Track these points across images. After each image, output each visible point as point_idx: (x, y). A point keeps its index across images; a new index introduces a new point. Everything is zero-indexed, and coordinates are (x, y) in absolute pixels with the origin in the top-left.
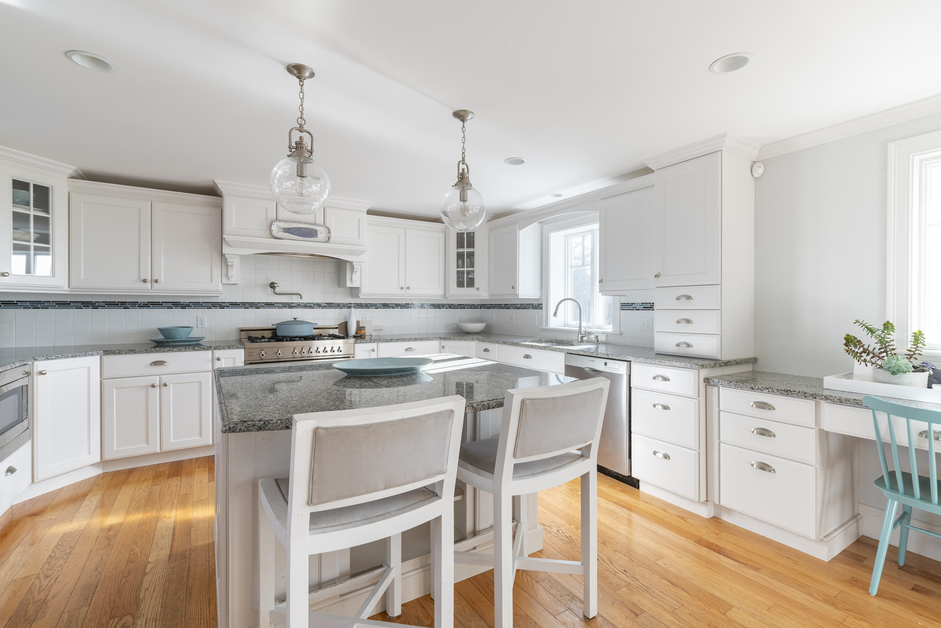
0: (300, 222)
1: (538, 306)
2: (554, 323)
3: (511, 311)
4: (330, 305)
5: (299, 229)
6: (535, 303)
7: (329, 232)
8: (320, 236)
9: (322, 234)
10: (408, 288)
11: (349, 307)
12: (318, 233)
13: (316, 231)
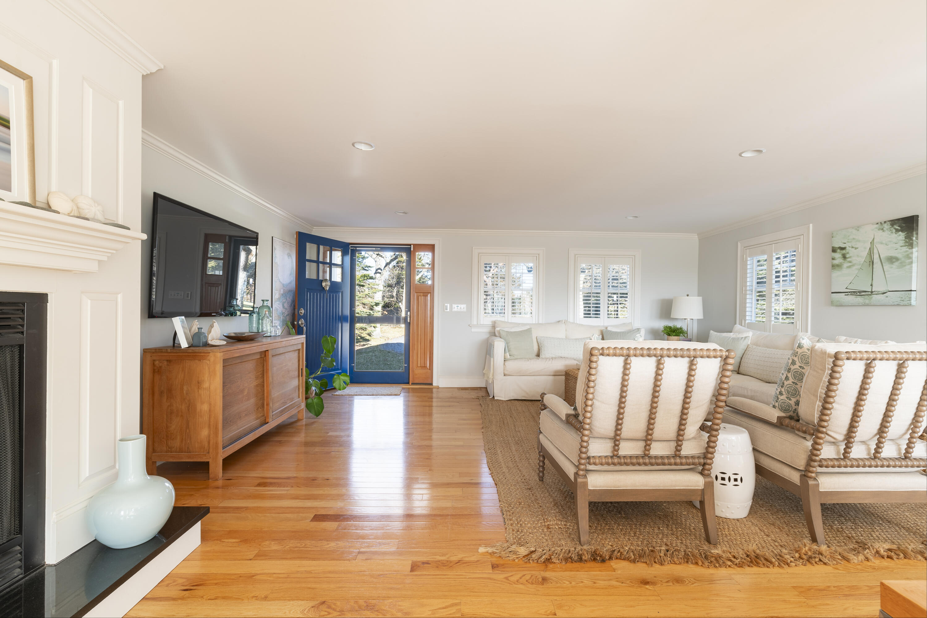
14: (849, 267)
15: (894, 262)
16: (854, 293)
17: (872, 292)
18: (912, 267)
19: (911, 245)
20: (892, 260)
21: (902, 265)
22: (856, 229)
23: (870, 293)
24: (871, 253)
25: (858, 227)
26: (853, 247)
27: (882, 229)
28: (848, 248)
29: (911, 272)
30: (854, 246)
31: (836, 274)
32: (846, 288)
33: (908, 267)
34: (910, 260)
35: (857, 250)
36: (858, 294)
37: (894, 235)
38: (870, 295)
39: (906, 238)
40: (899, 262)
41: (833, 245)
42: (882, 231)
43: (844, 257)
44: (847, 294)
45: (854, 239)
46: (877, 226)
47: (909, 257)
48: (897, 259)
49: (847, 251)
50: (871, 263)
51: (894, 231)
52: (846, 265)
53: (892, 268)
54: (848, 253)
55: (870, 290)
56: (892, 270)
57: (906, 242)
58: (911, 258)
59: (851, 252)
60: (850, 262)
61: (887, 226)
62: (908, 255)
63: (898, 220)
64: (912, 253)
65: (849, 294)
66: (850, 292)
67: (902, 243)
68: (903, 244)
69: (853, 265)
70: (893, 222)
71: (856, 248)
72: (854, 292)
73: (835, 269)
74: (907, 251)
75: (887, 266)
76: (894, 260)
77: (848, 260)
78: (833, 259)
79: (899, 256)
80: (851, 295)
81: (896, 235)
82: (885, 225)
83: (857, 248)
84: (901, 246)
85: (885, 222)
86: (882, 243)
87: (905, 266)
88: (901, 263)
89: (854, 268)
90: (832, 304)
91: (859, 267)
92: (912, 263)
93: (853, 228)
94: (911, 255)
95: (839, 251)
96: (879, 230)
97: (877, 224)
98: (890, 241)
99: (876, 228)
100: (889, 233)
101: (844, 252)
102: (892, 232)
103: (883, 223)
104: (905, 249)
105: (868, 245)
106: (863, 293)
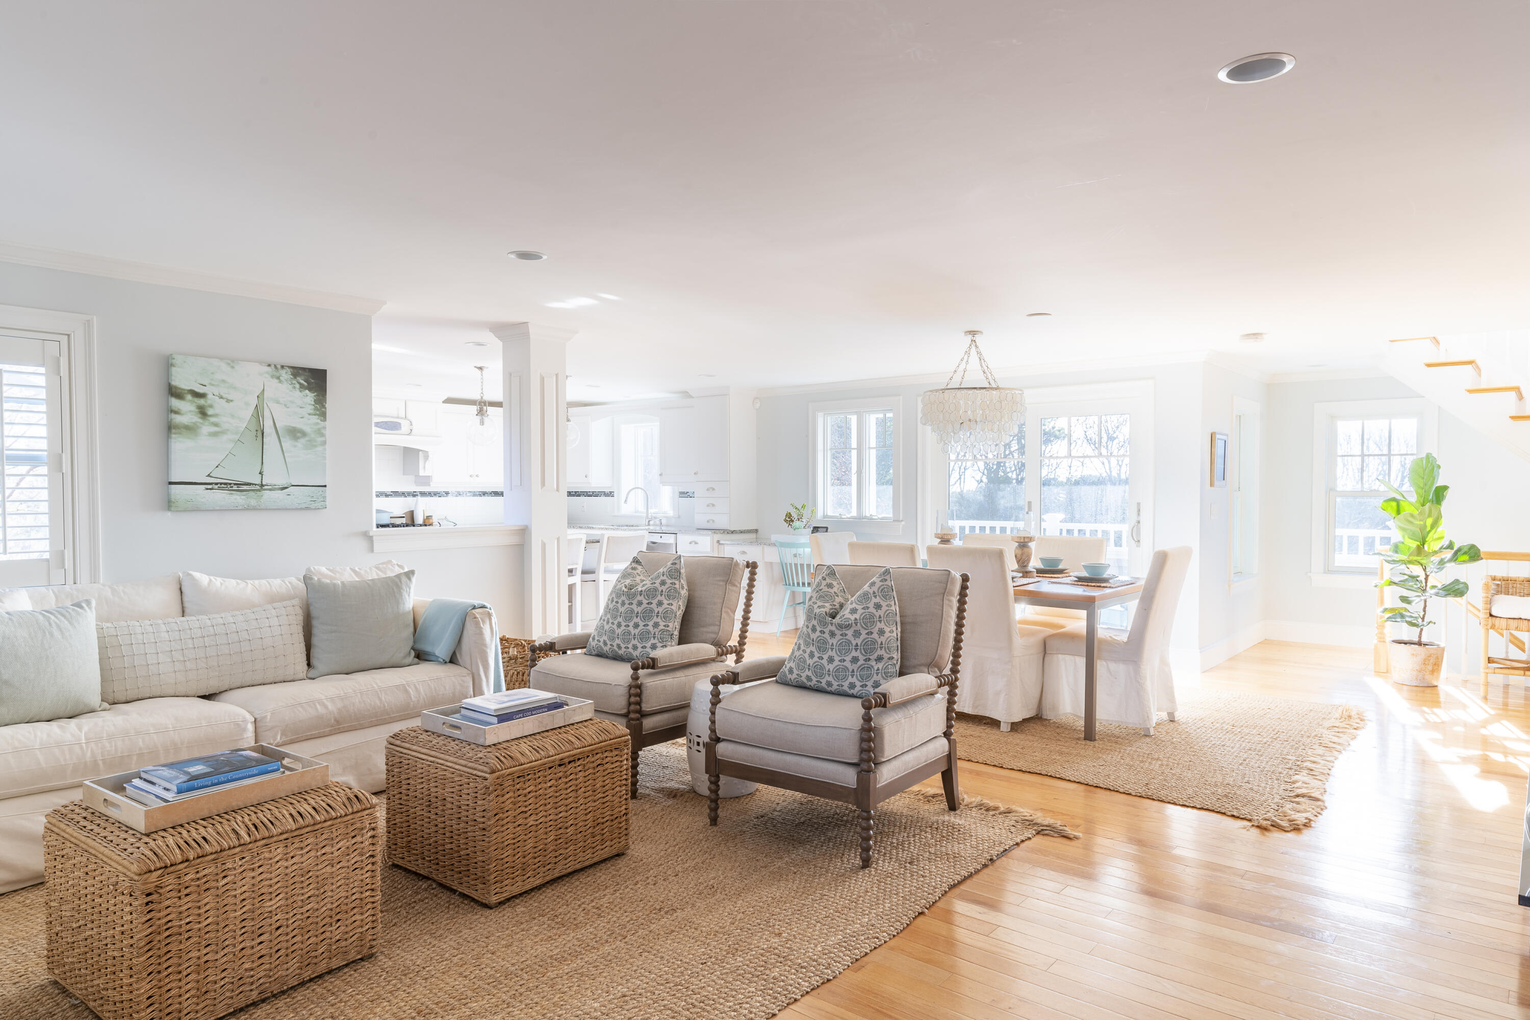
0: (388, 417)
1: (610, 494)
2: (626, 509)
3: (582, 498)
4: (396, 494)
5: (386, 422)
6: (607, 491)
7: (411, 425)
8: (403, 428)
9: (405, 427)
10: (477, 476)
11: (414, 496)
12: (402, 425)
13: (400, 424)
14: (214, 434)
15: (298, 438)
16: (226, 486)
17: (262, 485)
18: (325, 449)
19: (323, 415)
20: (295, 433)
21: (311, 445)
22: (229, 364)
23: (258, 488)
24: (258, 414)
25: (233, 361)
26: (221, 397)
27: (278, 378)
28: (210, 396)
29: (325, 458)
30: (224, 396)
31: (180, 445)
32: (209, 476)
33: (320, 449)
34: (322, 439)
35: (231, 403)
36: (235, 488)
37: (297, 393)
38: (259, 491)
39: (315, 401)
40: (307, 439)
41: (173, 383)
42: (277, 381)
43: (203, 412)
44: (210, 487)
45: (224, 381)
46: (268, 369)
47: (320, 433)
48: (304, 434)
49: (209, 402)
50: (260, 434)
51: (298, 386)
52: (206, 429)
53: (295, 446)
54: (211, 406)
55: (259, 482)
56: (295, 450)
57: (316, 409)
58: (323, 435)
59: (217, 407)
60: (216, 425)
61: (286, 375)
62: (319, 430)
63: (304, 369)
64: (325, 428)
65: (216, 487)
66: (216, 484)
67: (310, 409)
68: (312, 412)
69: (224, 432)
70: (297, 371)
71: (228, 401)
72: (225, 484)
73: (180, 433)
74: (317, 424)
75: (287, 443)
76: (299, 435)
77: (212, 419)
78: (177, 412)
79: (307, 429)
80: (219, 488)
81: (301, 394)
82: (283, 372)
83: (232, 401)
84: (309, 414)
85: (282, 367)
86: (278, 402)
87: (315, 446)
88: (309, 441)
89: (225, 437)
90: (169, 504)
91: (237, 437)
92: (324, 443)
93: (221, 359)
94: (323, 431)
95: (189, 397)
96: (272, 377)
97: (269, 365)
98: (292, 402)
99: (267, 373)
100: (290, 387)
101: (202, 402)
102: (294, 388)
103: (279, 367)
104: (315, 419)
105: (255, 402)
106: (245, 487)
